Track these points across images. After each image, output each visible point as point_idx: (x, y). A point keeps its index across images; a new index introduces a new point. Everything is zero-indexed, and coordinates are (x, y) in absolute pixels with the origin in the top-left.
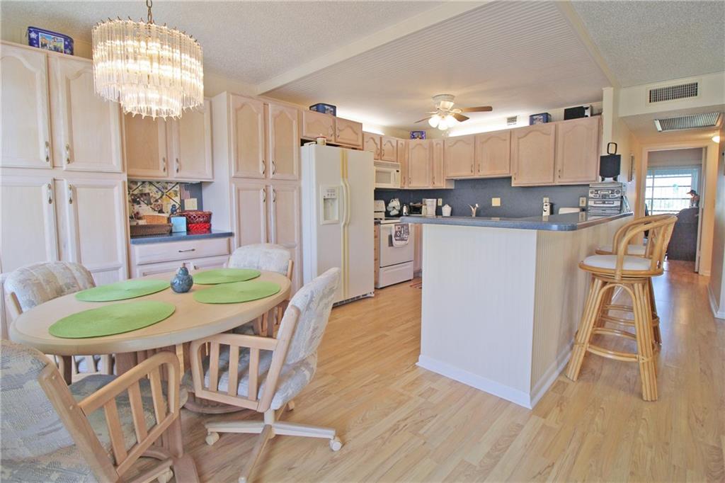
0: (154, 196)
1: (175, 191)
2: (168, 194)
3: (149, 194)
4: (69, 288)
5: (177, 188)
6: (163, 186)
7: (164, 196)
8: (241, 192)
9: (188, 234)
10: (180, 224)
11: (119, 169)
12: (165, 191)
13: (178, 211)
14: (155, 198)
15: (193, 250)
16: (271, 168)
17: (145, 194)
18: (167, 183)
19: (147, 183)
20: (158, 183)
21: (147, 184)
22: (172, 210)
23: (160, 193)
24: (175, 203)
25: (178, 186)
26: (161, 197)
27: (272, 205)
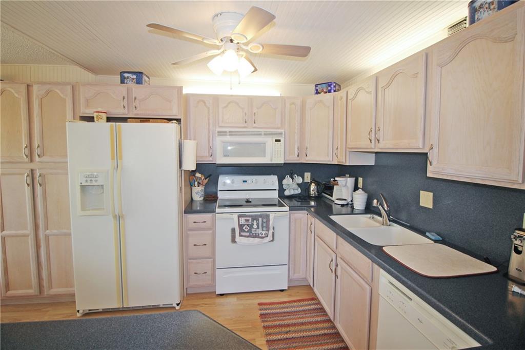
16: (36, 151)
27: (39, 190)
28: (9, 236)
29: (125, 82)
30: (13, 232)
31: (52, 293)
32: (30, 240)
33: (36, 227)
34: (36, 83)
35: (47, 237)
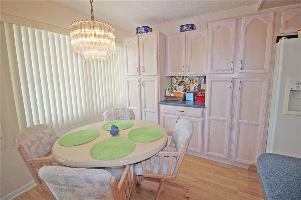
0: (187, 82)
1: (196, 80)
2: (193, 81)
3: (185, 81)
4: (121, 118)
6: (191, 78)
7: (191, 83)
8: (213, 82)
10: (190, 97)
11: (156, 74)
12: (192, 80)
13: (197, 90)
14: (187, 83)
15: (183, 111)
16: (240, 65)
17: (183, 82)
18: (193, 76)
19: (184, 77)
20: (188, 76)
22: (194, 89)
24: (196, 86)
25: (198, 78)
26: (190, 83)
27: (237, 92)
28: (213, 120)
30: (216, 117)
31: (237, 161)
32: (227, 125)
33: (232, 116)
34: (244, 16)
35: (239, 124)
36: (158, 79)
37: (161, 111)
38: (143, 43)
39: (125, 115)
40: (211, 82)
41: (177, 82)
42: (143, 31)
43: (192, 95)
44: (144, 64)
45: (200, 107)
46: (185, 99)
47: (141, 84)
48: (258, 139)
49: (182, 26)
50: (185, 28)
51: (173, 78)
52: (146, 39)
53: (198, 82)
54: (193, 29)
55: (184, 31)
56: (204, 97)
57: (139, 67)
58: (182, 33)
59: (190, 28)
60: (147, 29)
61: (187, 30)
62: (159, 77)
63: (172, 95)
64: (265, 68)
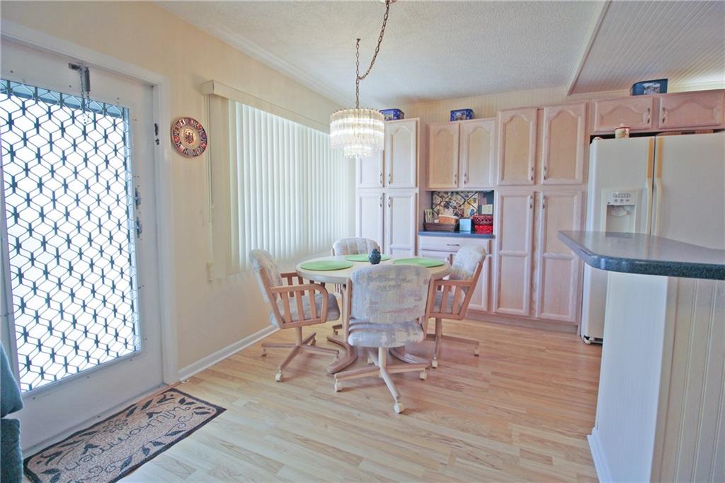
0: (459, 202)
1: (475, 198)
2: (469, 201)
5: (476, 196)
6: (466, 195)
7: (466, 203)
9: (472, 233)
10: (466, 224)
11: (413, 185)
12: (467, 199)
13: (476, 214)
14: (459, 204)
15: (458, 245)
16: (543, 173)
18: (469, 192)
20: (462, 192)
21: (455, 194)
22: (471, 213)
23: (463, 200)
24: (473, 208)
25: (477, 194)
26: (464, 204)
27: (540, 212)
28: (505, 255)
29: (645, 92)
30: (510, 252)
31: (542, 317)
32: (527, 261)
33: (533, 249)
34: (547, 106)
35: (544, 260)
36: (416, 194)
37: (420, 246)
38: (392, 136)
39: (367, 249)
40: (502, 198)
41: (441, 202)
42: (392, 116)
43: (469, 221)
44: (392, 170)
45: (486, 237)
46: (457, 228)
47: (385, 203)
48: (572, 280)
49: (453, 112)
50: (458, 114)
51: (435, 196)
52: (397, 131)
53: (477, 201)
54: (471, 118)
55: (457, 120)
56: (492, 225)
57: (383, 175)
58: (453, 122)
59: (467, 115)
60: (398, 113)
61: (461, 119)
62: (417, 190)
63: (436, 221)
64: (576, 177)
